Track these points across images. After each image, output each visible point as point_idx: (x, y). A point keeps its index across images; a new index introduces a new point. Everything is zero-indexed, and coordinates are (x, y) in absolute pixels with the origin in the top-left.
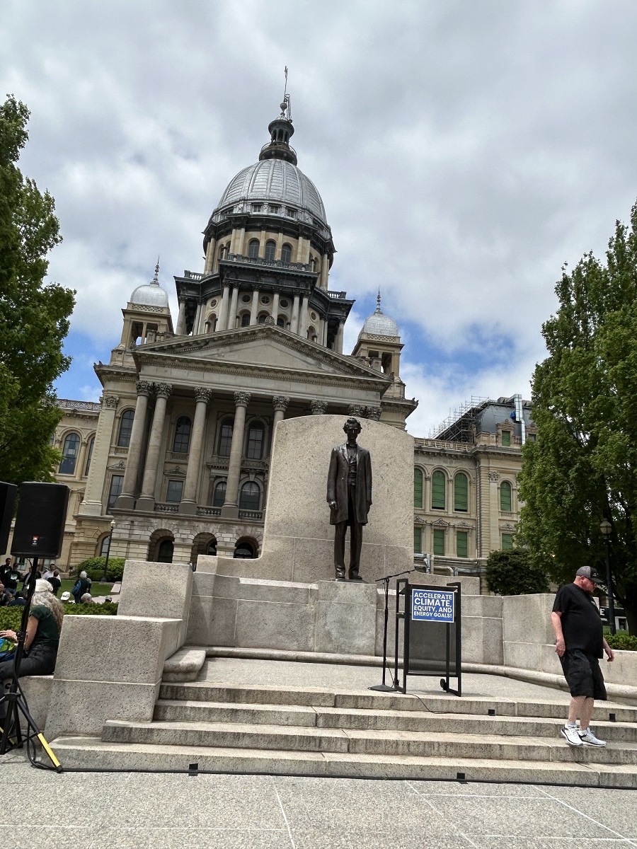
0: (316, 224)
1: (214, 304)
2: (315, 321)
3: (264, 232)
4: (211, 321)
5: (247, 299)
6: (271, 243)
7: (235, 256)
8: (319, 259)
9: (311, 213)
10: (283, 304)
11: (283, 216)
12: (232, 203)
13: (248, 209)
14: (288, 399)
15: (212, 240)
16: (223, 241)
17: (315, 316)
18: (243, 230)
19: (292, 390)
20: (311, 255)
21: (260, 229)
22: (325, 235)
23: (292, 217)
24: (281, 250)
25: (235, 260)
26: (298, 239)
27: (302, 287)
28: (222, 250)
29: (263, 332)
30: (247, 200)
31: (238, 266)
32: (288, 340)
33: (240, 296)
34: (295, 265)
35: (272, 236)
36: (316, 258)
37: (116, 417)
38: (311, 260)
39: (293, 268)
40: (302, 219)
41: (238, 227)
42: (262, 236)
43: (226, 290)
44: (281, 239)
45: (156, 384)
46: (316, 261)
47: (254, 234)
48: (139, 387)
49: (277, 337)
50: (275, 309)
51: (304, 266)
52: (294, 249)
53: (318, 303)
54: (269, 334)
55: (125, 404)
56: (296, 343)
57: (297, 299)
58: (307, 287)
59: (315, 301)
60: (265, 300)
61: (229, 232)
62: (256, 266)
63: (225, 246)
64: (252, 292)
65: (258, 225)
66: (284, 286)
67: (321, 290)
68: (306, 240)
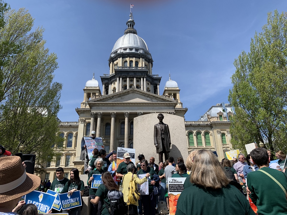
0: (146, 53)
1: (114, 84)
2: (149, 86)
3: (128, 58)
4: (114, 90)
5: (125, 81)
10: (137, 81)
12: (117, 50)
13: (122, 51)
16: (115, 62)
17: (149, 84)
19: (143, 109)
20: (145, 64)
23: (137, 52)
24: (135, 63)
26: (140, 59)
27: (143, 74)
29: (131, 91)
30: (122, 48)
31: (121, 70)
32: (140, 93)
33: (123, 80)
35: (131, 59)
37: (84, 126)
39: (139, 69)
40: (141, 52)
43: (118, 79)
44: (134, 59)
45: (97, 113)
46: (147, 65)
47: (125, 59)
48: (91, 114)
49: (136, 92)
50: (135, 83)
52: (139, 62)
54: (134, 92)
55: (87, 121)
56: (143, 93)
57: (142, 79)
59: (148, 79)
60: (131, 80)
62: (127, 69)
63: (116, 64)
64: (127, 78)
65: (126, 56)
66: (137, 75)
67: (150, 75)
68: (143, 59)
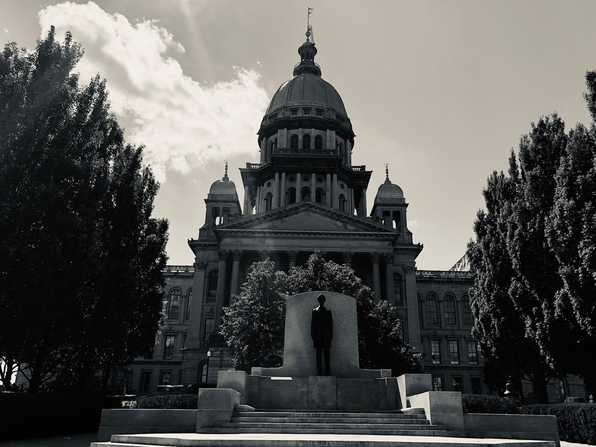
1: (269, 185)
2: (343, 190)
3: (300, 129)
4: (268, 198)
5: (293, 179)
6: (307, 136)
7: (281, 150)
8: (343, 143)
9: (334, 110)
10: (319, 180)
11: (313, 116)
12: (276, 111)
13: (288, 114)
16: (272, 138)
18: (286, 129)
19: (328, 246)
20: (336, 141)
21: (298, 127)
23: (320, 115)
24: (314, 141)
26: (326, 131)
27: (332, 166)
28: (272, 145)
29: (304, 207)
30: (287, 107)
31: (284, 156)
33: (287, 178)
34: (326, 151)
35: (307, 131)
36: (341, 143)
37: (205, 277)
38: (337, 145)
39: (324, 153)
41: (282, 128)
42: (300, 133)
43: (277, 175)
44: (314, 132)
45: (232, 252)
46: (341, 145)
47: (294, 132)
48: (220, 254)
49: (313, 209)
50: (313, 183)
51: (332, 151)
52: (324, 139)
53: (345, 176)
54: (309, 208)
55: (211, 266)
57: (329, 176)
58: (335, 166)
59: (343, 175)
60: (306, 178)
61: (275, 132)
62: (296, 155)
63: (273, 142)
64: (296, 174)
65: (296, 124)
66: (319, 167)
67: (346, 167)
68: (332, 132)
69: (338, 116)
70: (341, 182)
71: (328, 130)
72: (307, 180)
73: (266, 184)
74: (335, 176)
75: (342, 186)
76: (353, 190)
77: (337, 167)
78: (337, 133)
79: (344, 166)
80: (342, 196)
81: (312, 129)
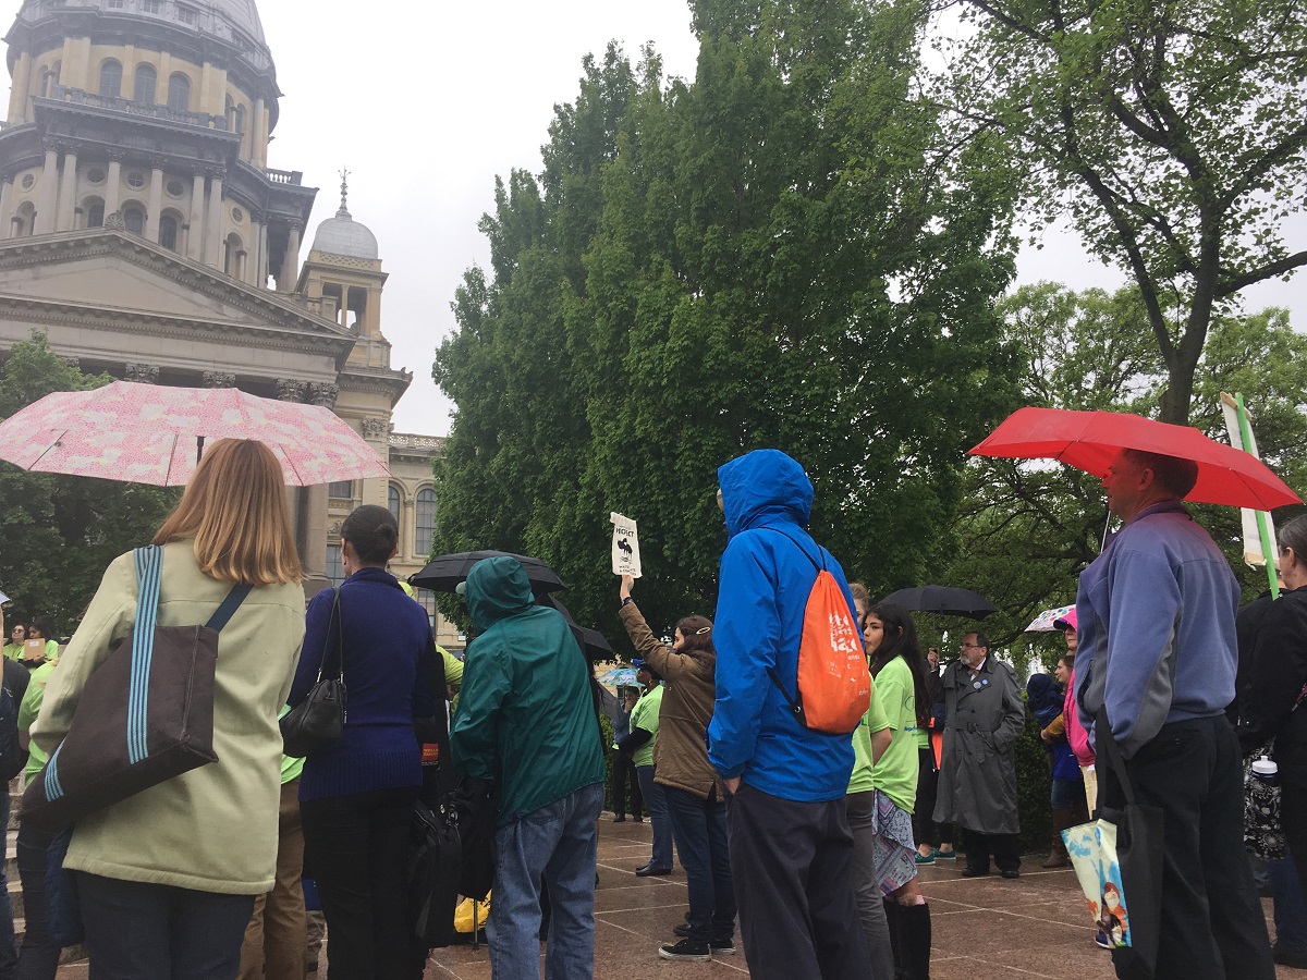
0: (238, 39)
1: (28, 182)
2: (240, 223)
3: (130, 48)
4: (22, 216)
5: (98, 177)
6: (146, 70)
7: (68, 92)
8: (248, 107)
9: (229, 18)
10: (173, 189)
11: (169, 19)
14: (156, 370)
15: (24, 55)
16: (47, 58)
17: (240, 214)
18: (87, 40)
19: (164, 352)
20: (229, 98)
21: (122, 41)
22: (257, 61)
23: (190, 23)
24: (166, 85)
25: (68, 98)
26: (202, 66)
27: (210, 158)
28: (45, 77)
29: (103, 244)
31: (74, 111)
32: (154, 259)
33: (81, 170)
34: (196, 116)
35: (148, 56)
36: (240, 105)
38: (229, 108)
39: (191, 121)
40: (209, 30)
41: (77, 33)
42: (129, 57)
43: (51, 158)
44: (166, 63)
46: (240, 110)
47: (111, 51)
49: (130, 253)
50: (155, 196)
51: (213, 119)
52: (194, 84)
53: (245, 190)
54: (115, 247)
57: (199, 182)
58: (219, 159)
59: (240, 187)
60: (136, 178)
61: (57, 42)
62: (113, 113)
63: (50, 69)
64: (107, 162)
65: (119, 33)
66: (173, 154)
67: (250, 167)
68: (218, 71)
69: (235, 33)
70: (235, 205)
71: (207, 65)
72: (140, 184)
73: (19, 179)
74: (217, 186)
75: (237, 215)
76: (264, 229)
77: (224, 163)
78: (232, 77)
79: (243, 164)
80: (233, 240)
81: (163, 54)
